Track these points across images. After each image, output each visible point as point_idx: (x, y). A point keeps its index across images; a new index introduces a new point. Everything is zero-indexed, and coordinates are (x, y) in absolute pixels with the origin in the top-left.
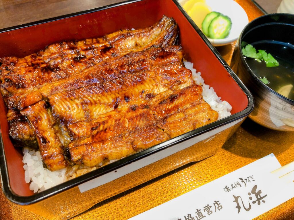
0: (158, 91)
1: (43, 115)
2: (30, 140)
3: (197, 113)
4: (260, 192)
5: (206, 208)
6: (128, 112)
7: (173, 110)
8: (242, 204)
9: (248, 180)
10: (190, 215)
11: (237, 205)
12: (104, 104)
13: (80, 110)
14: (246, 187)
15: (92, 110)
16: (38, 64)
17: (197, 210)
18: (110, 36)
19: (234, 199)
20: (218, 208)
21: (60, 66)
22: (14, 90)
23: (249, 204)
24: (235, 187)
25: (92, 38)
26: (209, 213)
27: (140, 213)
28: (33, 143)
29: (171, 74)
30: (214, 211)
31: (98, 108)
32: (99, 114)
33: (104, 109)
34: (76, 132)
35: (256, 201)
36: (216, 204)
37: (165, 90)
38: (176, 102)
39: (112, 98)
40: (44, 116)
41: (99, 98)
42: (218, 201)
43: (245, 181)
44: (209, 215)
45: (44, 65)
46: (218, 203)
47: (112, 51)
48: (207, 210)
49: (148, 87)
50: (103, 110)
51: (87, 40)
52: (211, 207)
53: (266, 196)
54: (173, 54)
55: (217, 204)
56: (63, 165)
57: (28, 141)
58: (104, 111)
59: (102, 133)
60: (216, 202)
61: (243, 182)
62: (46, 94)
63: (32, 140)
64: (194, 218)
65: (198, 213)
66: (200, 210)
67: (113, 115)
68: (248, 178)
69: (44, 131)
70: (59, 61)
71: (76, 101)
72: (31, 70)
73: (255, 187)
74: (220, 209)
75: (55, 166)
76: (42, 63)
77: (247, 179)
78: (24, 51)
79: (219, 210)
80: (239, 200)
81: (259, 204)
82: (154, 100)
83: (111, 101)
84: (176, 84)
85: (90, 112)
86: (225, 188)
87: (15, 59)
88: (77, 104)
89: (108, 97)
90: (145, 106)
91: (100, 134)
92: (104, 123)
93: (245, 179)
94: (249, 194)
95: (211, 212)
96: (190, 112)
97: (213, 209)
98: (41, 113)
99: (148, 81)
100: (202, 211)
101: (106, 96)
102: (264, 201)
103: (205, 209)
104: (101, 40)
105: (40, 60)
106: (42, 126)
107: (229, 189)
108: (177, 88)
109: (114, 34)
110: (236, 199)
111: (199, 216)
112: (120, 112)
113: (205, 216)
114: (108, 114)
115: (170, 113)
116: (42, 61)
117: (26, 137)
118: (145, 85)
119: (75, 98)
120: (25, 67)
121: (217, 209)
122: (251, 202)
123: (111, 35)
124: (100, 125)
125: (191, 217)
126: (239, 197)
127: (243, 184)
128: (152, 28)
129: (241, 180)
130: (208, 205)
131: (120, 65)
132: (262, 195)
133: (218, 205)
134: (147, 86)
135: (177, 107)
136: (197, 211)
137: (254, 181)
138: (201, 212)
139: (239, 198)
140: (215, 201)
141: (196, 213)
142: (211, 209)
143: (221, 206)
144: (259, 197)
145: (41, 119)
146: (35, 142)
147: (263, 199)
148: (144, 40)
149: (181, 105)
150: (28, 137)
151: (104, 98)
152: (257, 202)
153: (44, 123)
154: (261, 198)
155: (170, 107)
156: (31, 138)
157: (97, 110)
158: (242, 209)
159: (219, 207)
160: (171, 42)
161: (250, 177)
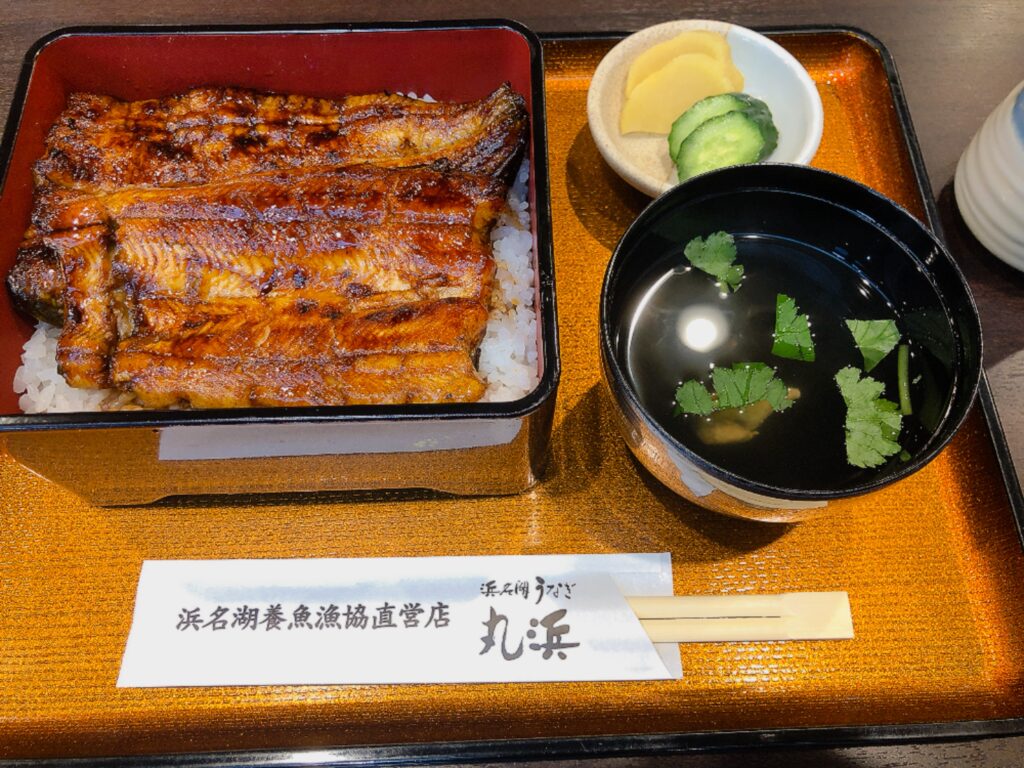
0: (384, 285)
1: (93, 257)
2: (50, 305)
3: (430, 370)
4: (565, 629)
5: (410, 608)
6: (285, 311)
7: (383, 344)
8: (501, 640)
9: (554, 590)
10: (364, 608)
11: (486, 634)
12: (239, 274)
13: (181, 272)
14: (537, 603)
15: (209, 280)
16: (149, 131)
17: (386, 604)
18: (353, 102)
19: (487, 618)
20: (436, 621)
21: (196, 149)
22: (64, 179)
23: (521, 645)
24: (511, 591)
25: (307, 95)
26: (409, 624)
27: (263, 558)
28: (57, 313)
29: (431, 253)
30: (421, 625)
31: (224, 280)
32: (222, 294)
33: (237, 286)
34: (151, 320)
35: (543, 646)
36: (437, 612)
37: (405, 286)
38: (403, 328)
39: (263, 265)
40: (97, 261)
41: (231, 257)
42: (446, 607)
43: (546, 589)
44: (407, 626)
45: (159, 137)
46: (445, 610)
47: (333, 145)
48: (407, 615)
49: (361, 268)
50: (233, 289)
51: (292, 98)
52: (421, 611)
53: (577, 645)
54: (462, 200)
55: (441, 612)
56: (95, 381)
57: (46, 305)
58: (237, 292)
59: (199, 341)
60: (441, 606)
61: (539, 591)
62: (115, 210)
63: (54, 304)
64: (367, 618)
65: (385, 612)
66: (393, 607)
67: (251, 309)
68: (560, 585)
69: (84, 295)
70: (199, 135)
71: (177, 248)
72: (126, 140)
73: (562, 613)
74: (441, 626)
75: (78, 378)
76: (159, 131)
77: (556, 586)
78: (137, 87)
79: (437, 626)
80: (500, 626)
81: (547, 656)
82: (363, 304)
83: (259, 272)
84: (432, 282)
85: (203, 284)
86: (485, 583)
87: (103, 102)
88: (176, 257)
89: (255, 261)
90: (334, 313)
91: (195, 340)
92: (218, 319)
93: (550, 584)
94: (534, 623)
95: (413, 623)
96: (417, 362)
97: (423, 618)
98: (90, 253)
99: (367, 253)
100: (396, 612)
101: (249, 258)
102: (562, 656)
103: (404, 609)
104: (326, 107)
105: (159, 119)
106: (84, 281)
107: (494, 590)
108: (432, 293)
109: (364, 101)
110: (495, 619)
111: (381, 619)
112: (268, 305)
113: (395, 626)
114: (242, 302)
115: (372, 349)
116: (160, 125)
117: (41, 294)
118: (355, 260)
119: (177, 242)
120: (117, 130)
121: (433, 623)
122: (527, 642)
123: (357, 98)
124: (208, 321)
125: (362, 613)
126: (503, 618)
127: (534, 594)
128: (465, 110)
129: (538, 584)
130: (418, 605)
131: (313, 190)
132: (565, 639)
133: (441, 614)
134: (362, 263)
135: (396, 339)
136: (383, 606)
137: (569, 598)
138: (391, 613)
139: (503, 622)
140: (440, 604)
141: (378, 609)
142: (419, 617)
143: (447, 621)
144: (555, 640)
145: (86, 266)
146: (60, 311)
147: (564, 651)
148: (430, 137)
149: (409, 338)
150: (48, 297)
151: (243, 261)
152: (543, 650)
153: (92, 277)
154: (560, 645)
155: (381, 334)
156: (53, 300)
157: (222, 284)
158: (496, 649)
159: (441, 619)
160: (492, 164)
161: (567, 586)
